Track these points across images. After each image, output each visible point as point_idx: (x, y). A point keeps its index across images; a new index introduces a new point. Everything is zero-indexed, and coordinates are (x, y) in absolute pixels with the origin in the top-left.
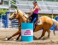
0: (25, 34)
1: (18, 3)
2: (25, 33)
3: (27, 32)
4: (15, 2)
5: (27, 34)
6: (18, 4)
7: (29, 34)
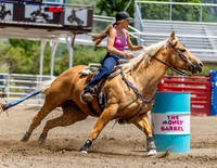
0: (163, 129)
1: (141, 29)
2: (165, 126)
3: (170, 123)
4: (132, 25)
5: (171, 128)
6: (139, 33)
7: (175, 129)
